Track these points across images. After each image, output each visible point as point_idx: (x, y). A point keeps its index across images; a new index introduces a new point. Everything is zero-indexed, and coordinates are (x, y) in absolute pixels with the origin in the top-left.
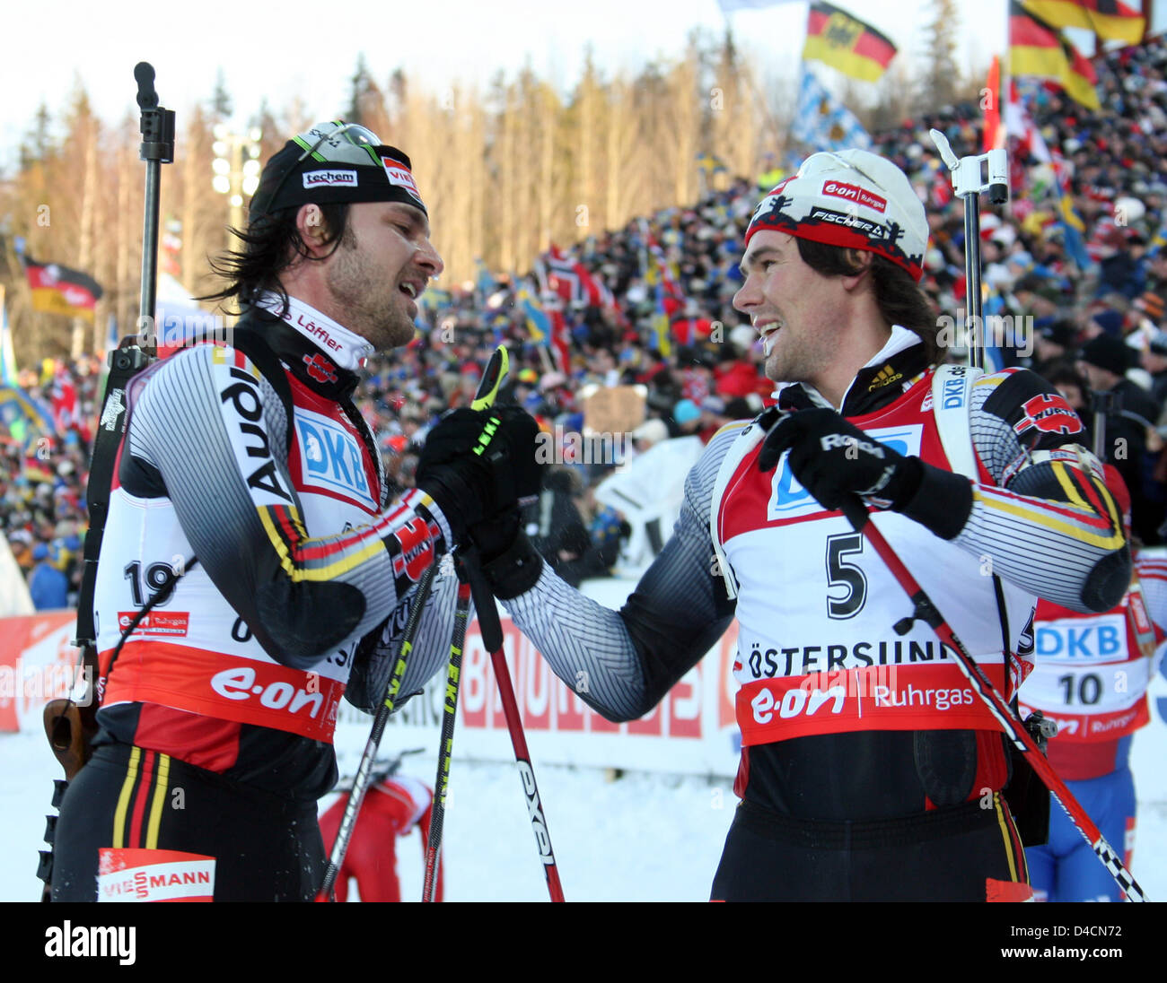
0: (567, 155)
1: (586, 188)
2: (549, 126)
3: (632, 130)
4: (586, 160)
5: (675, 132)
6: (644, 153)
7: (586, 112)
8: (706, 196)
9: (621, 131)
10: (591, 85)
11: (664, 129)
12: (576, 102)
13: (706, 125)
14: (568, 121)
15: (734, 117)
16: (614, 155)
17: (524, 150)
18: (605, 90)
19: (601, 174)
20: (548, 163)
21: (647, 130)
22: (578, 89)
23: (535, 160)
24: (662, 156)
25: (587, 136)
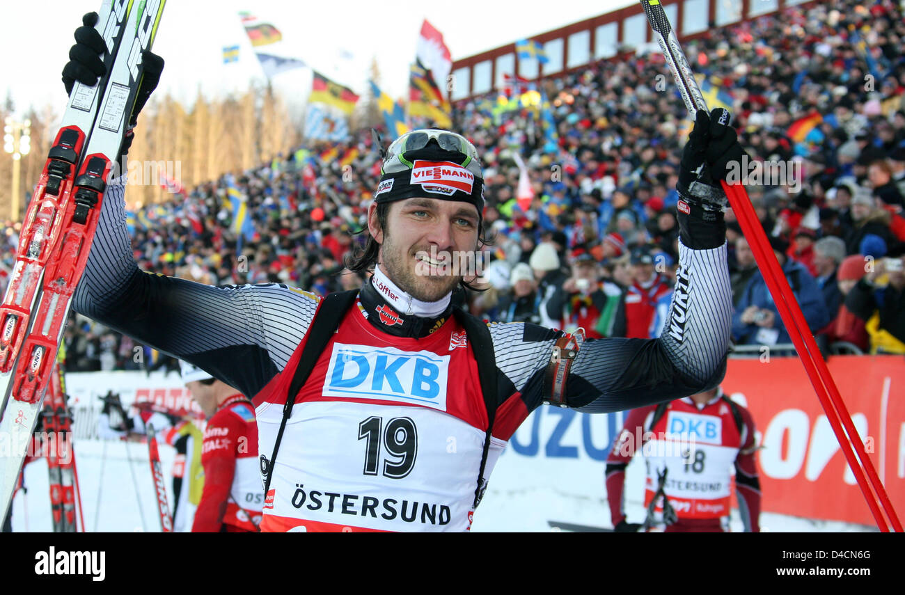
0: (189, 138)
1: (198, 155)
2: (180, 123)
3: (221, 127)
4: (198, 141)
5: (242, 127)
6: (227, 139)
7: (199, 118)
8: (259, 165)
9: (216, 127)
10: (201, 102)
11: (237, 127)
12: (194, 113)
13: (258, 126)
14: (190, 121)
15: (272, 122)
16: (212, 139)
17: (167, 134)
18: (208, 106)
19: (206, 148)
20: (179, 141)
21: (229, 128)
22: (195, 105)
23: (172, 140)
24: (236, 140)
25: (199, 129)
